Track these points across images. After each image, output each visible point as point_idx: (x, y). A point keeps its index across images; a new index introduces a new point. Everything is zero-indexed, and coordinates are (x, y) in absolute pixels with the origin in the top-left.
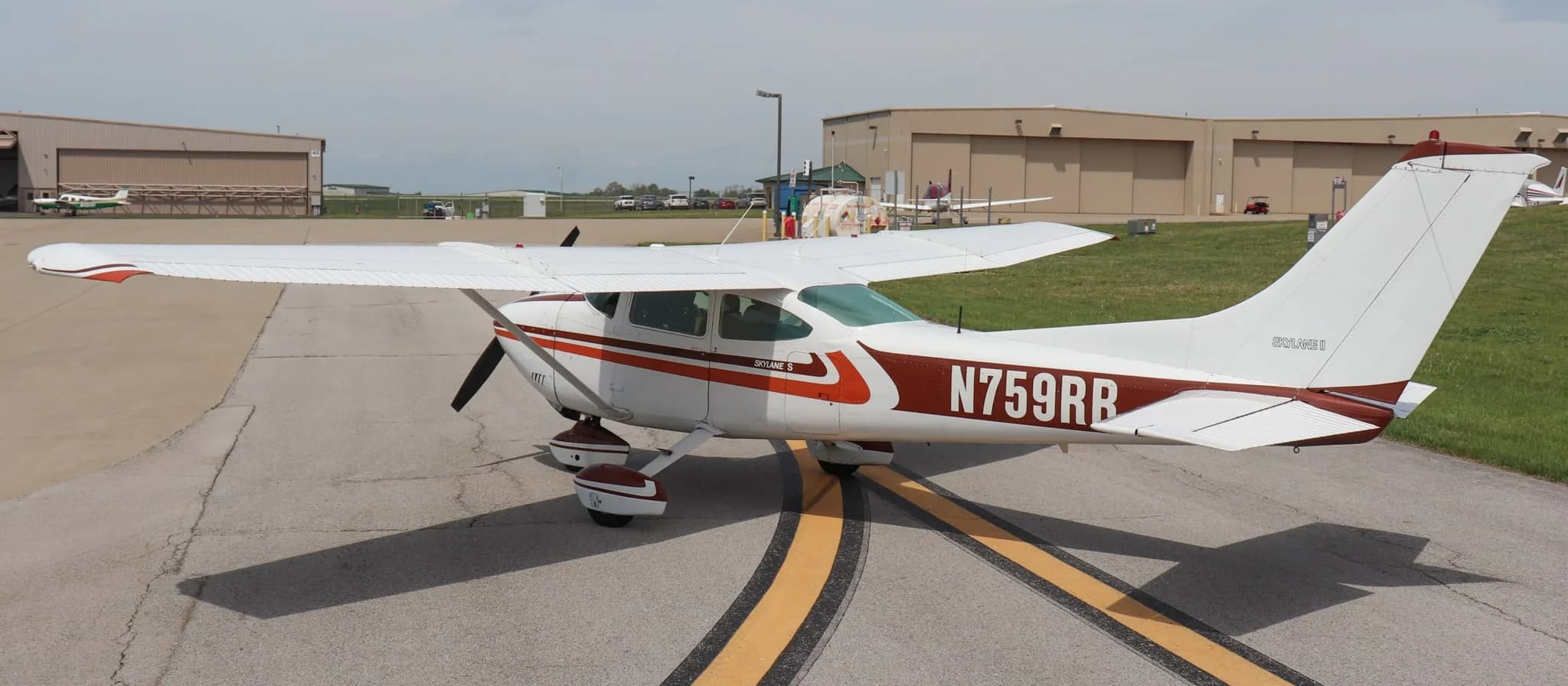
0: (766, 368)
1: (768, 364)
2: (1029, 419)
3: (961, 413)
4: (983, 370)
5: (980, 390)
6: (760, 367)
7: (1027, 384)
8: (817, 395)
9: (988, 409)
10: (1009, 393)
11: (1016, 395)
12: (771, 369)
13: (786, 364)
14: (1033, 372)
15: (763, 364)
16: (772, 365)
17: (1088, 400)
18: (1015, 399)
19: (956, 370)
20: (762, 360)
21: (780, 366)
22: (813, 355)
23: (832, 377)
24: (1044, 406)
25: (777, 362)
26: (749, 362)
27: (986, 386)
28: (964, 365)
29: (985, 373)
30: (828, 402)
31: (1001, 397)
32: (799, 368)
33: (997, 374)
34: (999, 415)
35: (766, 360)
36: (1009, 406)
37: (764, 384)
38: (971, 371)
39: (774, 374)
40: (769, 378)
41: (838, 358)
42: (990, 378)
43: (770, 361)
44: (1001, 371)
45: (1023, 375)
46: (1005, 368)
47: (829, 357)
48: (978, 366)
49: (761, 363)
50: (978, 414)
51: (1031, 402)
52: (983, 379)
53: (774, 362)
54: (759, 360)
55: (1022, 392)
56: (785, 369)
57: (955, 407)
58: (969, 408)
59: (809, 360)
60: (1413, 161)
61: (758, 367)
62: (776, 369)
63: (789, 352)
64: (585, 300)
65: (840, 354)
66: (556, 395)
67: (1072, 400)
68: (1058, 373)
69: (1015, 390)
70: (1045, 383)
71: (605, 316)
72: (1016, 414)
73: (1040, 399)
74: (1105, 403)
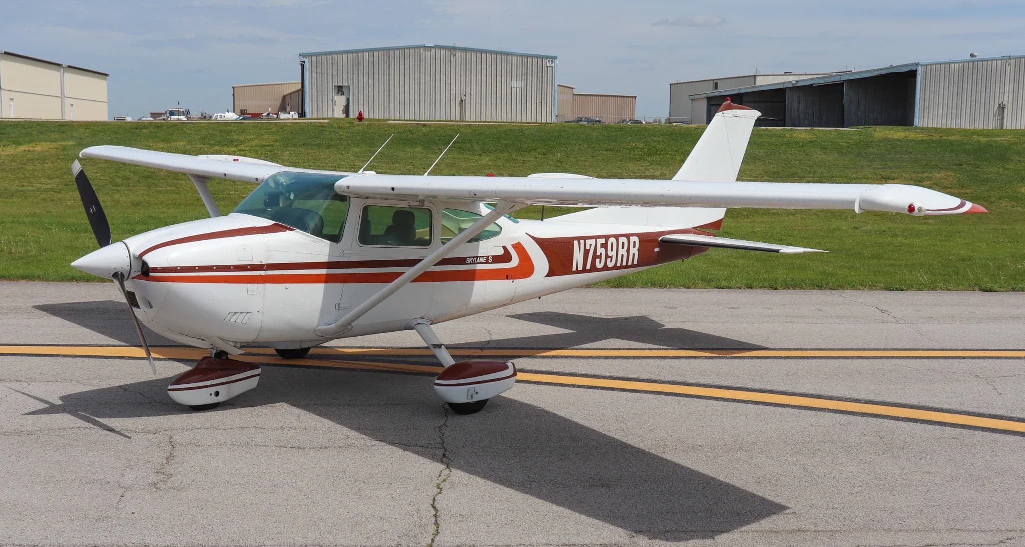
0: (474, 263)
1: (475, 260)
2: (606, 268)
3: (577, 272)
4: (587, 241)
5: (586, 252)
6: (471, 264)
7: (604, 246)
8: (505, 277)
9: (588, 267)
10: (598, 254)
11: (601, 254)
12: (478, 263)
13: (488, 257)
14: (607, 237)
15: (472, 260)
16: (478, 261)
17: (628, 251)
18: (600, 257)
19: (576, 242)
20: (471, 257)
21: (484, 259)
22: (504, 248)
23: (515, 262)
24: (611, 257)
25: (482, 257)
26: (462, 261)
27: (589, 250)
28: (579, 239)
29: (588, 242)
30: (512, 280)
31: (595, 257)
32: (497, 259)
33: (593, 242)
34: (594, 269)
35: (474, 257)
36: (598, 260)
37: (471, 276)
38: (582, 242)
39: (479, 266)
40: (475, 271)
41: (518, 247)
42: (591, 245)
43: (477, 257)
44: (594, 240)
45: (603, 241)
46: (596, 238)
47: (513, 247)
48: (585, 238)
49: (471, 260)
50: (584, 270)
51: (607, 256)
52: (588, 247)
53: (480, 257)
54: (469, 257)
55: (603, 251)
56: (487, 262)
57: (574, 269)
58: (580, 268)
59: (501, 252)
60: (724, 112)
61: (468, 264)
62: (481, 263)
63: (489, 247)
64: (294, 230)
65: (519, 244)
66: (260, 330)
67: (622, 252)
68: (617, 237)
69: (601, 251)
70: (612, 243)
71: (329, 242)
72: (599, 265)
73: (610, 253)
74: (634, 251)
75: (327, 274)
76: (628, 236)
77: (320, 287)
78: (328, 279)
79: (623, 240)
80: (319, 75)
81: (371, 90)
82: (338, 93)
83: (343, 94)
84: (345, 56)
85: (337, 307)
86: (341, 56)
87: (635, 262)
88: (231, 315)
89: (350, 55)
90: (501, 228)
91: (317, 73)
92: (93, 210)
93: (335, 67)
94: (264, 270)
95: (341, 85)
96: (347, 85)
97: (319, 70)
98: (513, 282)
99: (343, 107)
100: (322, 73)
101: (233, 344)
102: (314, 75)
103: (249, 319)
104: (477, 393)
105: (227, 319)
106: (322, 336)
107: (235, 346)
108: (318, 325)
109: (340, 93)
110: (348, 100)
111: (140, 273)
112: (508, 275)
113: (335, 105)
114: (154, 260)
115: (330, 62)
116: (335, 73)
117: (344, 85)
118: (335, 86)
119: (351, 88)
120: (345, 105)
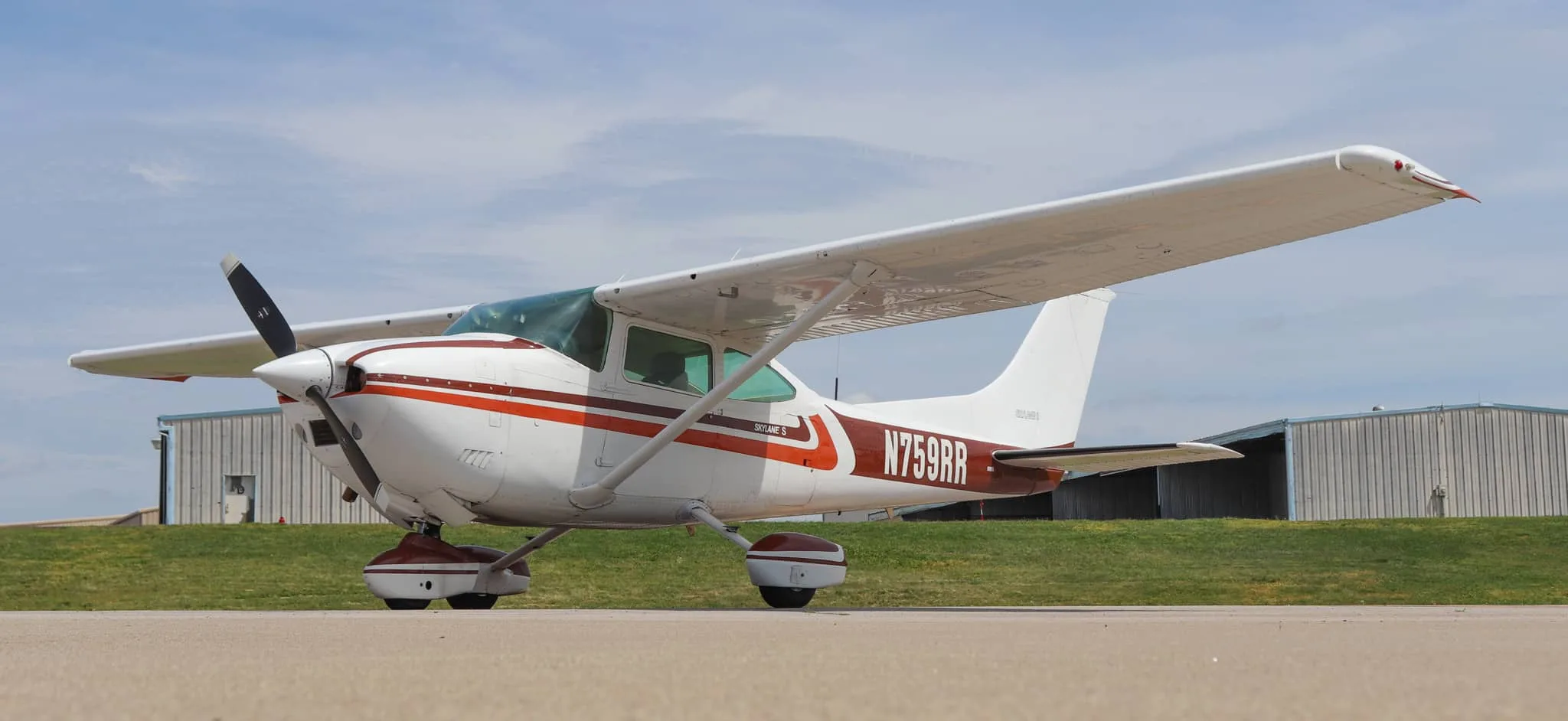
0: (764, 433)
1: (765, 428)
2: (925, 481)
3: (890, 477)
4: (901, 435)
5: (901, 452)
6: (759, 432)
7: (923, 446)
8: (802, 463)
9: (904, 474)
10: (916, 457)
11: (919, 456)
12: (769, 434)
13: (781, 427)
14: (927, 435)
15: (762, 428)
16: (770, 431)
17: (954, 460)
18: (918, 461)
19: (887, 432)
20: (761, 424)
21: (776, 430)
22: (800, 418)
23: (813, 444)
24: (933, 465)
25: (774, 426)
26: (749, 426)
27: (904, 448)
28: (892, 428)
29: (903, 436)
30: (810, 469)
31: (913, 460)
32: (792, 433)
33: (909, 437)
34: (910, 478)
35: (764, 424)
36: (916, 466)
37: (761, 450)
38: (895, 434)
39: (771, 439)
40: (766, 444)
41: (817, 420)
42: (906, 441)
43: (768, 425)
44: (911, 435)
45: (921, 439)
46: (913, 432)
47: (811, 420)
48: (900, 430)
49: (760, 427)
50: (898, 478)
51: (927, 464)
52: (903, 444)
53: (771, 425)
54: (758, 423)
55: (922, 453)
56: (780, 435)
57: (887, 472)
58: (894, 472)
59: (796, 424)
61: (757, 432)
62: (773, 435)
63: (782, 415)
64: (543, 347)
65: (817, 416)
66: (502, 482)
67: (947, 461)
68: (939, 437)
69: (919, 453)
70: (933, 445)
71: (588, 369)
72: (919, 475)
73: (931, 460)
74: (961, 463)
75: (586, 414)
76: (953, 440)
77: (578, 430)
78: (588, 421)
79: (945, 443)
80: (197, 458)
81: (296, 484)
82: (232, 490)
83: (241, 491)
84: (247, 421)
85: (598, 463)
86: (240, 421)
87: (964, 482)
88: (468, 452)
89: (257, 420)
90: (794, 390)
91: (191, 453)
92: (264, 313)
93: (227, 442)
94: (509, 395)
95: (239, 474)
96: (249, 474)
97: (197, 448)
98: (812, 471)
99: (242, 516)
100: (201, 453)
101: (462, 503)
102: (187, 457)
103: (490, 462)
104: (802, 575)
105: (462, 459)
106: (575, 506)
107: (464, 506)
108: (575, 487)
109: (236, 490)
110: (251, 503)
111: (343, 390)
112: (805, 459)
113: (227, 512)
114: (372, 364)
115: (217, 432)
116: (227, 453)
117: (244, 474)
118: (227, 477)
119: (258, 480)
120: (245, 511)
